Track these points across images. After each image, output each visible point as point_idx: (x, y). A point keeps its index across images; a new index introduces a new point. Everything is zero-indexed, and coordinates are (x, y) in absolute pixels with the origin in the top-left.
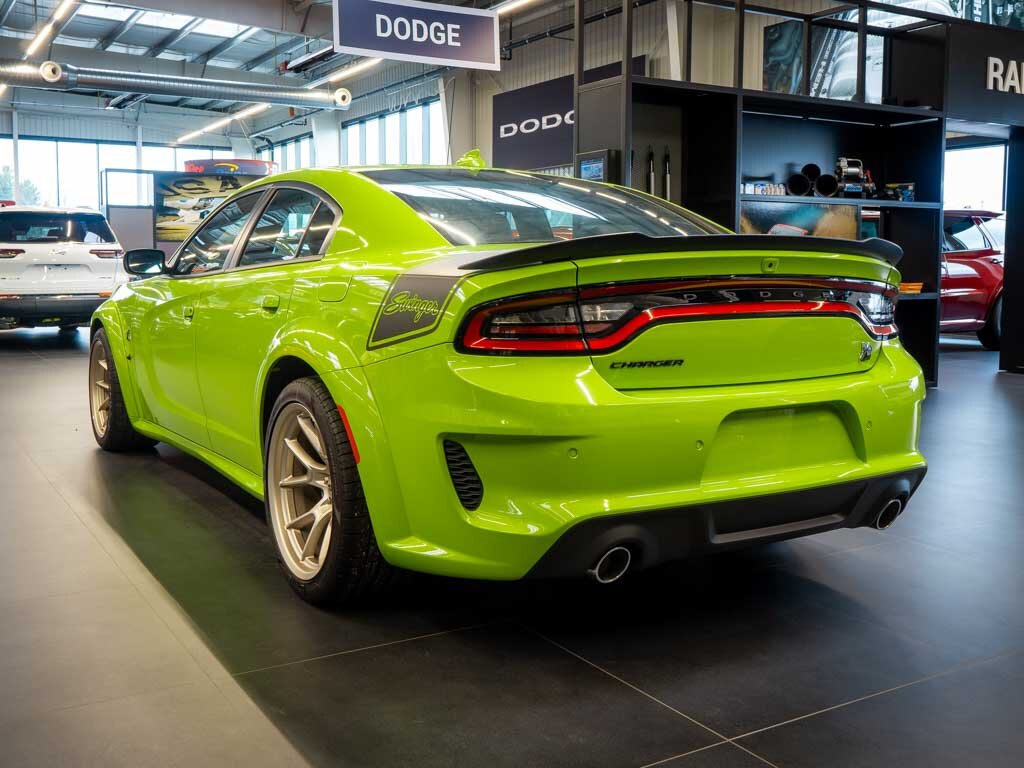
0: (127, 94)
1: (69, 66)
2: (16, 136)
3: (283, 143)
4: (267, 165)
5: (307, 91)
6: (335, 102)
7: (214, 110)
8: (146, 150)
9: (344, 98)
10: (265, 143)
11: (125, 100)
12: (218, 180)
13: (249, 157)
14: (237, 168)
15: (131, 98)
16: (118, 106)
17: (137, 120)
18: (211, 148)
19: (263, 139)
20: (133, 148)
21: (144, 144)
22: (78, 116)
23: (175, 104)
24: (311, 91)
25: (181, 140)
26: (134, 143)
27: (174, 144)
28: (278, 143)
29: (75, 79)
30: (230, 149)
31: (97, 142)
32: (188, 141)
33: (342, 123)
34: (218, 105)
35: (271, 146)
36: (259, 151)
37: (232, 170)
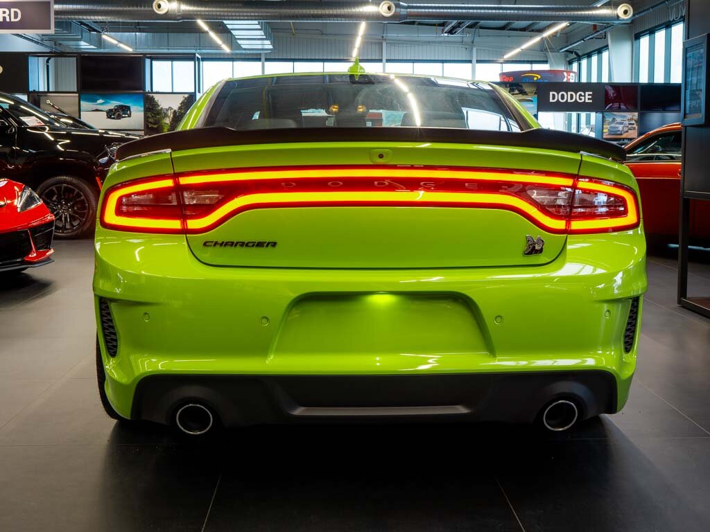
0: (454, 22)
1: (401, 3)
2: (384, 60)
3: (589, 55)
4: (565, 74)
5: (597, 8)
6: (618, 16)
7: (533, 31)
8: (479, 66)
9: (626, 12)
10: (574, 56)
11: (454, 28)
12: (506, 87)
13: (562, 68)
14: (539, 77)
15: (459, 25)
16: (451, 32)
17: (473, 42)
18: (531, 62)
19: (572, 52)
20: (470, 65)
21: (478, 61)
22: (429, 42)
23: (503, 28)
24: (600, 8)
25: (507, 57)
26: (470, 62)
27: (501, 60)
28: (584, 55)
29: (405, 13)
30: (546, 62)
31: (443, 61)
32: (511, 58)
33: (635, 35)
34: (536, 27)
35: (579, 58)
36: (570, 63)
37: (535, 79)
